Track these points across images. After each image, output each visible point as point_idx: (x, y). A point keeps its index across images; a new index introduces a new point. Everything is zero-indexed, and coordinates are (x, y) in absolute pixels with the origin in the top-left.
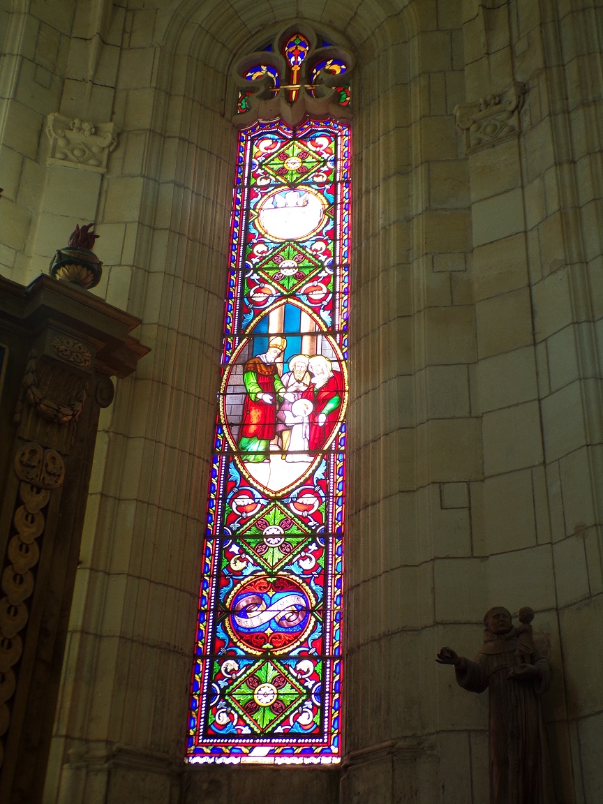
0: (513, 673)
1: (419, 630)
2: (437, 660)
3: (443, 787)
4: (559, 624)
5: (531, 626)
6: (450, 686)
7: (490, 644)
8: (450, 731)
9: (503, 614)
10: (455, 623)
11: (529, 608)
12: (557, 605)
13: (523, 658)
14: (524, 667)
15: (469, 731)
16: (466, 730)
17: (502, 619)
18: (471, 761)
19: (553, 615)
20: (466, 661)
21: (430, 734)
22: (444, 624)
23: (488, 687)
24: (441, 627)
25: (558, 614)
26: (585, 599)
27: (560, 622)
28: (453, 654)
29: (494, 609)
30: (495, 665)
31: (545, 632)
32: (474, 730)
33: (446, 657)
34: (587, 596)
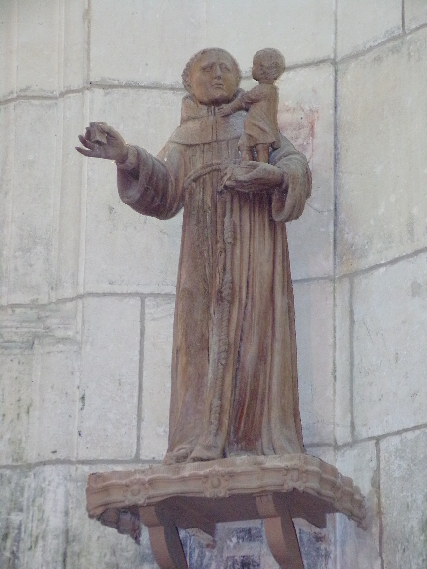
0: (229, 179)
1: (56, 98)
2: (79, 150)
3: (83, 398)
4: (336, 91)
5: (276, 89)
6: (111, 209)
7: (193, 125)
8: (104, 295)
9: (221, 65)
10: (128, 86)
11: (274, 51)
12: (335, 51)
13: (253, 151)
14: (255, 167)
15: (143, 297)
16: (137, 294)
17: (219, 73)
18: (141, 352)
19: (327, 72)
20: (139, 154)
21: (63, 301)
22: (107, 86)
23: (182, 211)
24: (99, 92)
25: (336, 71)
26: (394, 38)
27: (339, 88)
28: (111, 137)
29: (204, 53)
30: (199, 165)
31: (307, 108)
32: (152, 295)
33: (98, 142)
34: (396, 33)
